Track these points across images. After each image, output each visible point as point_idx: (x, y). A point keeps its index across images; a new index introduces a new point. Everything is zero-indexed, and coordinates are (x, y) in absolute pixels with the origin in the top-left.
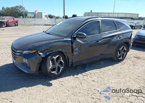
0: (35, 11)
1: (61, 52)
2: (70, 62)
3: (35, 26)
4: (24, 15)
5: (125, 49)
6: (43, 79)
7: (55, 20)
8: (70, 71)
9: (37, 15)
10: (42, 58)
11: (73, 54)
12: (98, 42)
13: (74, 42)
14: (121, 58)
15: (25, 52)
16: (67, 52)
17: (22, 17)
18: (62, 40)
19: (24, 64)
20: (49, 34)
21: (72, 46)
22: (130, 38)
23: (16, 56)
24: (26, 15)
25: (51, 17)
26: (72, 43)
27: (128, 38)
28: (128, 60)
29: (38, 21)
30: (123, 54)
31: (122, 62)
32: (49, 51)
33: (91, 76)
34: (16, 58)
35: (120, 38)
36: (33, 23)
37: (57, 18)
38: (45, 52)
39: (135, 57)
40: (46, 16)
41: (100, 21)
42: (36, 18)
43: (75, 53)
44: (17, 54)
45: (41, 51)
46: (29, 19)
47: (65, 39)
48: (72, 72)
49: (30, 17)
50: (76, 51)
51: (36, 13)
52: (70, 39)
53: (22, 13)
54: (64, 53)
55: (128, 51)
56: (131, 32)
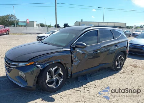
0: (27, 20)
1: (60, 63)
2: (69, 73)
3: (27, 35)
4: (15, 23)
5: (123, 58)
6: (41, 94)
7: (47, 28)
8: (69, 83)
9: (28, 24)
10: (40, 70)
11: (72, 64)
12: (97, 51)
13: (73, 52)
14: (119, 67)
15: (21, 64)
16: (66, 63)
17: (13, 26)
18: (61, 50)
19: (20, 78)
20: (46, 44)
21: (71, 56)
22: (127, 47)
23: (10, 69)
24: (17, 24)
25: (42, 25)
26: (72, 53)
27: (125, 47)
28: (126, 69)
29: (29, 30)
30: (121, 63)
31: (120, 71)
32: (48, 63)
33: (92, 88)
34: (10, 71)
35: (117, 47)
36: (25, 31)
37: (49, 27)
38: (43, 64)
39: (132, 66)
40: (37, 25)
41: (98, 30)
42: (27, 27)
43: (74, 64)
44: (12, 66)
45: (39, 63)
46: (20, 28)
47: (64, 49)
48: (71, 84)
49: (22, 26)
50: (76, 61)
51: (28, 22)
52: (70, 49)
53: (13, 21)
54: (63, 64)
55: (125, 59)
56: (127, 41)
